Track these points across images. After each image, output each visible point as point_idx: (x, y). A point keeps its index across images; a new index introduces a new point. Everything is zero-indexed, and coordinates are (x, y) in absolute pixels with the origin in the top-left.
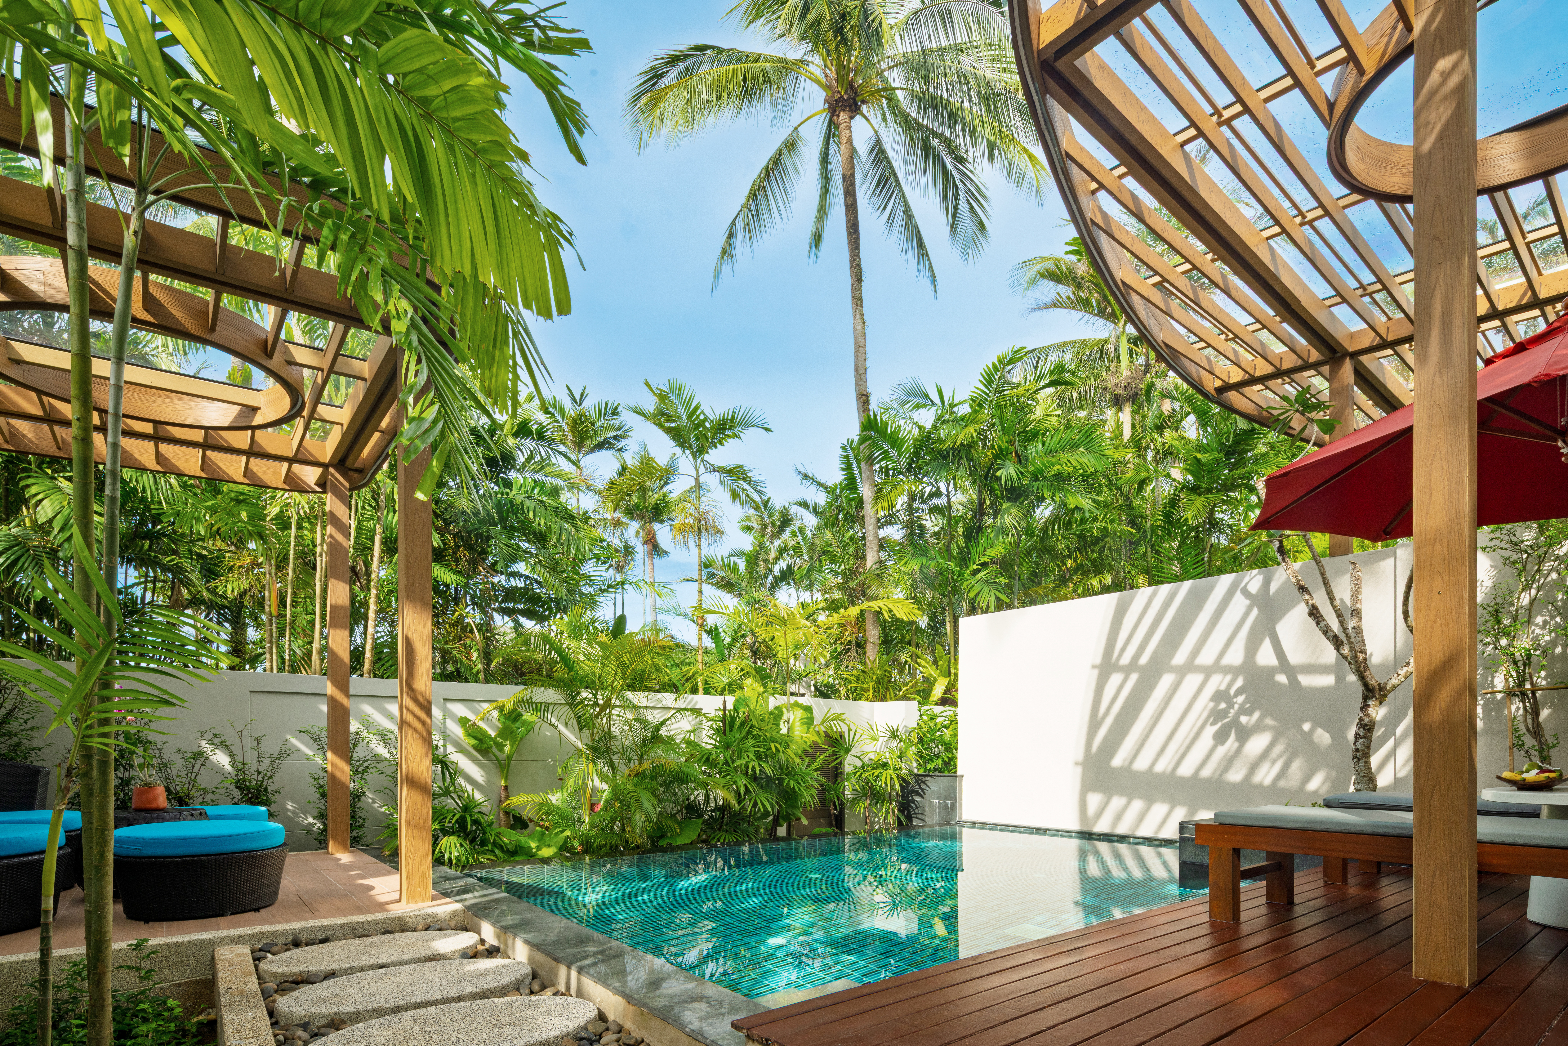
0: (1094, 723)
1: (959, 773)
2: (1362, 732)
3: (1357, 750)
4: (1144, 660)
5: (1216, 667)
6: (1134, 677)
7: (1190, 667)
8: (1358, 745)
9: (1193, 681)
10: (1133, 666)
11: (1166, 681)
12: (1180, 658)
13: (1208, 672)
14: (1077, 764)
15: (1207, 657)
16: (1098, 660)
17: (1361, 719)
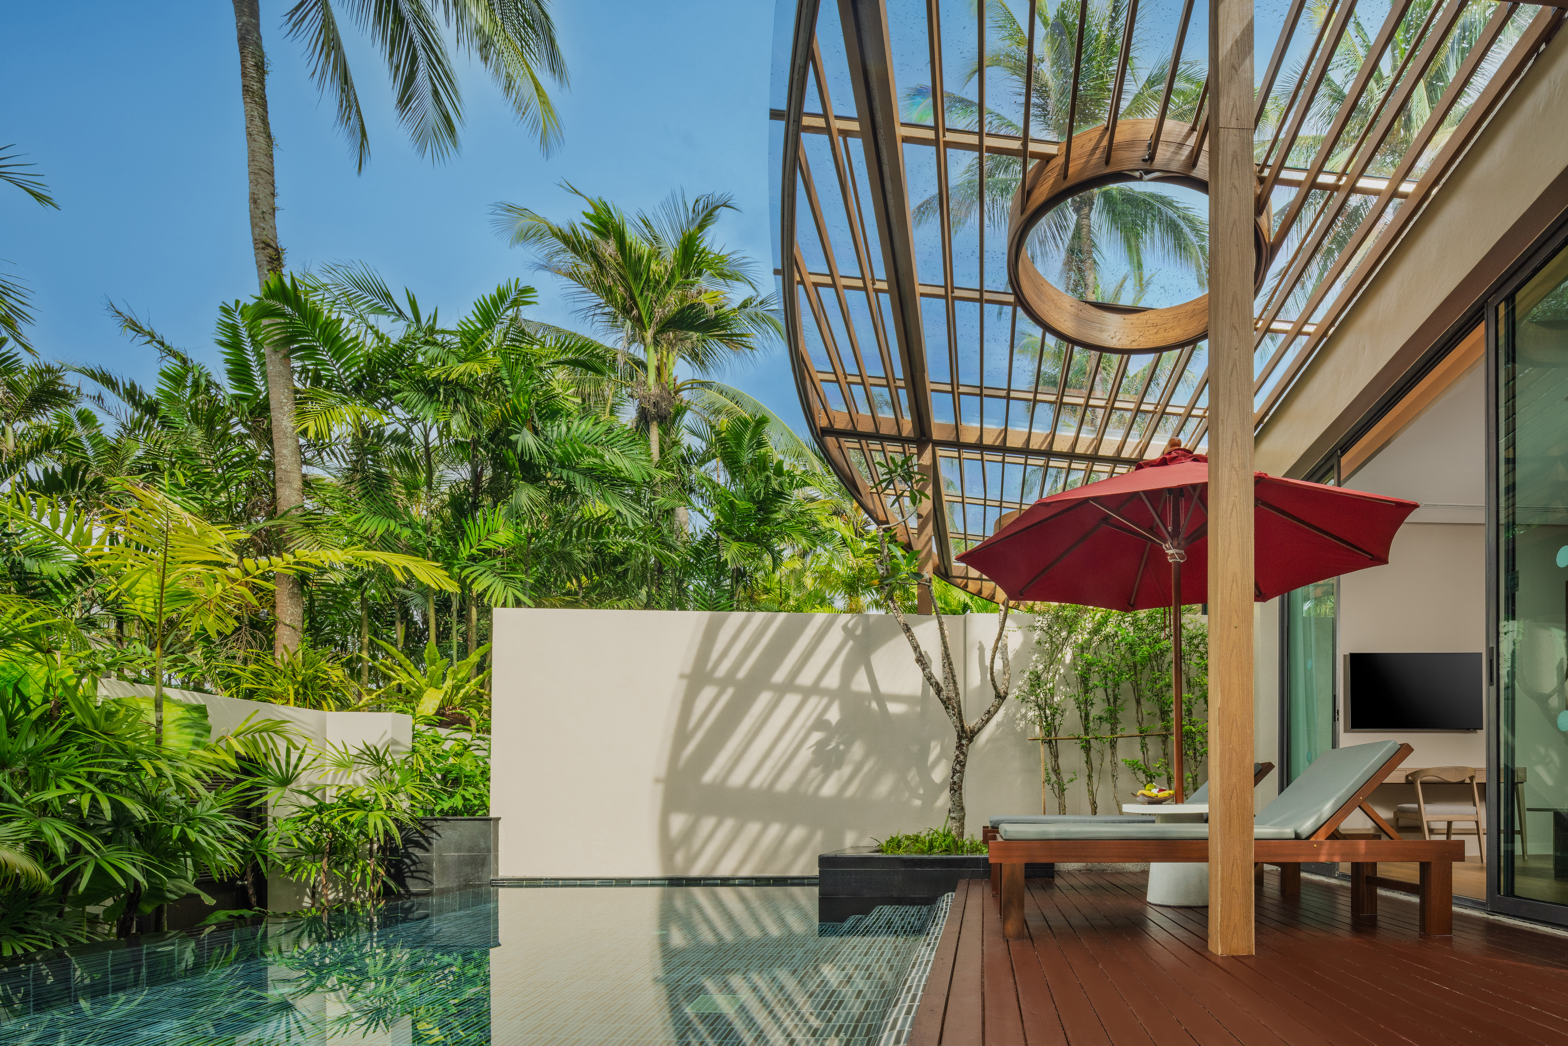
0: (682, 736)
1: (492, 815)
2: (958, 767)
3: (954, 783)
4: (741, 674)
5: (815, 689)
6: (730, 691)
7: (789, 686)
8: (955, 779)
9: (791, 701)
10: (729, 679)
11: (765, 698)
12: (779, 677)
13: (807, 692)
14: (657, 781)
15: (806, 678)
16: (688, 670)
17: (957, 757)
